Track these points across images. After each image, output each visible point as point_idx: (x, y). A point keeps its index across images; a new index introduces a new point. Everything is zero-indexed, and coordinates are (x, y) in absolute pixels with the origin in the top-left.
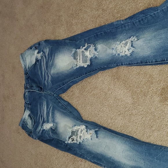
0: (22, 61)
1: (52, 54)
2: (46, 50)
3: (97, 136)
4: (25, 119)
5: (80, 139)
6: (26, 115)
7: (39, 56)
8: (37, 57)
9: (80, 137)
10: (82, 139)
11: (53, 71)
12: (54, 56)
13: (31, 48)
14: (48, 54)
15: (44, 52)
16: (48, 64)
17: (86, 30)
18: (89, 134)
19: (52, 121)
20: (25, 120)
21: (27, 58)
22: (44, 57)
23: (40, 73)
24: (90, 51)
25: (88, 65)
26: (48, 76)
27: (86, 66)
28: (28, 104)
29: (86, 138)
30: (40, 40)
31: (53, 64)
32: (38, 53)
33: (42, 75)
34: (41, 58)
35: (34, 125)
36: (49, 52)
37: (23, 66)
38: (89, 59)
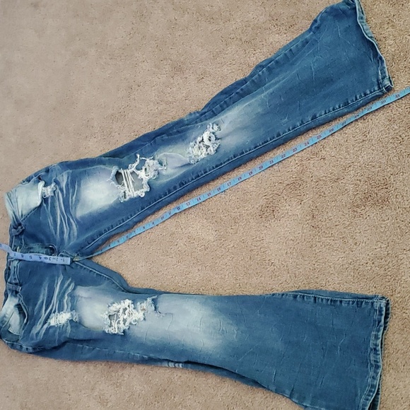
0: (7, 205)
1: (74, 182)
2: (61, 178)
3: (155, 307)
4: (5, 316)
5: (124, 324)
6: (9, 307)
7: (49, 191)
8: (43, 194)
9: (125, 321)
10: (127, 324)
11: (80, 213)
12: (79, 185)
13: (28, 180)
14: (67, 185)
15: (57, 183)
16: (69, 201)
17: (137, 137)
18: (140, 311)
19: (69, 307)
20: (5, 319)
21: (19, 197)
22: (58, 190)
23: (50, 220)
24: (146, 169)
25: (146, 193)
26: (70, 224)
27: (144, 195)
28: (16, 284)
29: (134, 319)
30: (47, 164)
31: (78, 200)
32: (46, 185)
33: (57, 224)
34: (53, 195)
35: (26, 324)
36: (67, 182)
37: (10, 213)
38: (145, 182)
